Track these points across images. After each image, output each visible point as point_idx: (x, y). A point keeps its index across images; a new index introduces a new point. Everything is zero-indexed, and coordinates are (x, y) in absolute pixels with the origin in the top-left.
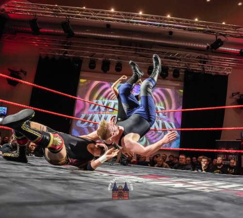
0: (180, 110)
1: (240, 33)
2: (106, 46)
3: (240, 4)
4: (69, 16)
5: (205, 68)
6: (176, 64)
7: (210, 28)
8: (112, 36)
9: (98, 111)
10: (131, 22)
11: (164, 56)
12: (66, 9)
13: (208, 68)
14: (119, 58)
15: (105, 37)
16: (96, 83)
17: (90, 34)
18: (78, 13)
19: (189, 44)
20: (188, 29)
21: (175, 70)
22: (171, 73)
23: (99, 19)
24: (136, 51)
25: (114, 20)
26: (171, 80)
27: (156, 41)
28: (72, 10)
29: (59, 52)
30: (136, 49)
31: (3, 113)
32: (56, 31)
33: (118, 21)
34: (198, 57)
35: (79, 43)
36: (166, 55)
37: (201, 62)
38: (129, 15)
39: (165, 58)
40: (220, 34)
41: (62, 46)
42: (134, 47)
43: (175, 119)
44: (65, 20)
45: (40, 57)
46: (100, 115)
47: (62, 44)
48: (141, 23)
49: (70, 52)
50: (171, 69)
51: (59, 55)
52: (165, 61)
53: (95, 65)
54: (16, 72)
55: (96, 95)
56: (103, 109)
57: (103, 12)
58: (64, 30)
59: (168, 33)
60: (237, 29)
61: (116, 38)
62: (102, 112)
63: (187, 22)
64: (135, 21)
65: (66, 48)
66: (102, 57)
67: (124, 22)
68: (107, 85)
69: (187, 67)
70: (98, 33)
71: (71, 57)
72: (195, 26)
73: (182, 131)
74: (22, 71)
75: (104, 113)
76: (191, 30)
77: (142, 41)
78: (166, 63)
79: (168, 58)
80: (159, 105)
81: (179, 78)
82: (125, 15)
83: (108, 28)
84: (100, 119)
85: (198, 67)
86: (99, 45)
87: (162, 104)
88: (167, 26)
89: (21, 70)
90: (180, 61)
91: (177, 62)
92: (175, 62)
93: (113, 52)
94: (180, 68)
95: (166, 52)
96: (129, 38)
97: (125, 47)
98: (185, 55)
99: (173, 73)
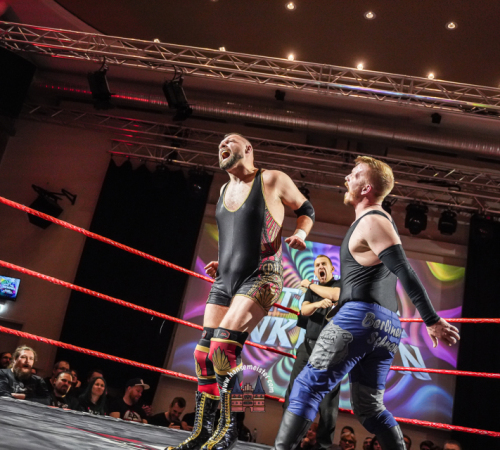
2: (273, 144)
4: (181, 67)
6: (449, 197)
8: (288, 121)
10: (331, 88)
11: (417, 176)
12: (176, 51)
14: (302, 176)
15: (272, 122)
17: (235, 113)
18: (204, 62)
19: (484, 148)
20: (477, 108)
21: (444, 214)
22: (433, 221)
23: (254, 77)
24: (346, 161)
25: (291, 82)
26: (435, 239)
27: (397, 137)
28: (189, 53)
29: (158, 152)
30: (347, 155)
31: (9, 292)
32: (153, 102)
33: (299, 84)
35: (208, 134)
36: (422, 173)
38: (326, 71)
39: (421, 181)
41: (167, 139)
42: (342, 151)
44: (171, 77)
45: (112, 163)
47: (166, 134)
48: (355, 91)
49: (183, 154)
50: (435, 209)
51: (157, 161)
52: (420, 189)
54: (52, 194)
57: (263, 62)
58: (169, 100)
59: (431, 119)
61: (298, 126)
63: (473, 91)
64: (341, 85)
65: (175, 143)
67: (316, 86)
69: (478, 206)
70: (253, 111)
71: (185, 166)
73: (459, 376)
74: (64, 192)
77: (362, 136)
78: (420, 194)
79: (427, 182)
81: (455, 235)
82: (317, 69)
83: (279, 100)
88: (421, 101)
89: (63, 190)
90: (460, 190)
91: (451, 194)
92: (446, 193)
93: (290, 161)
94: (459, 210)
95: (422, 167)
96: (331, 126)
97: (319, 148)
98: (474, 176)
99: (440, 221)
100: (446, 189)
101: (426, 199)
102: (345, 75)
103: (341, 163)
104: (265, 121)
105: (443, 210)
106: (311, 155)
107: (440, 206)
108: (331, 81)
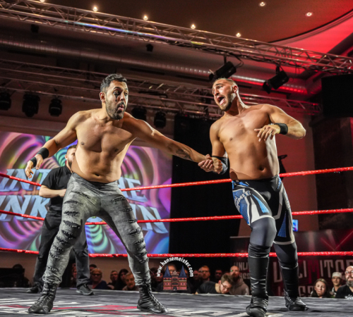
0: (168, 185)
1: (262, 53)
2: (31, 66)
3: (262, 4)
5: (210, 110)
6: (160, 103)
7: (214, 43)
8: (42, 48)
9: (17, 189)
10: (76, 25)
11: (138, 88)
13: (214, 110)
14: (56, 90)
15: (29, 49)
16: (13, 136)
19: (182, 69)
20: (178, 43)
21: (157, 114)
22: (151, 119)
23: (15, 15)
24: (88, 78)
25: (45, 20)
27: (124, 61)
30: (88, 74)
33: (52, 22)
34: (197, 92)
36: (141, 86)
37: (202, 100)
38: (72, 12)
39: (141, 92)
40: (231, 54)
42: (84, 71)
43: (159, 202)
46: (20, 197)
48: (94, 28)
50: (151, 111)
52: (140, 97)
53: (10, 101)
55: (14, 160)
56: (26, 186)
57: (22, 3)
59: (146, 48)
60: (257, 47)
61: (50, 52)
62: (24, 192)
64: (84, 24)
66: (24, 88)
67: (65, 24)
68: (33, 141)
69: (179, 108)
70: (14, 40)
72: (189, 38)
73: (172, 223)
75: (30, 193)
76: (181, 46)
77: (98, 60)
78: (141, 101)
79: (145, 92)
80: (131, 177)
81: (165, 128)
82: (65, 11)
83: (34, 32)
84: (21, 205)
85: (197, 108)
86: (18, 64)
87: (136, 175)
88: (141, 36)
90: (167, 98)
91: (162, 100)
92: (158, 100)
93: (45, 79)
94: (167, 111)
95: (141, 82)
96: (75, 53)
97: (67, 69)
98: (176, 87)
99: (155, 119)
100: (158, 97)
101: (145, 104)
102: (87, 16)
103: (84, 80)
104: (24, 48)
105: (156, 112)
106: (61, 75)
107: (154, 109)
108: (76, 20)
